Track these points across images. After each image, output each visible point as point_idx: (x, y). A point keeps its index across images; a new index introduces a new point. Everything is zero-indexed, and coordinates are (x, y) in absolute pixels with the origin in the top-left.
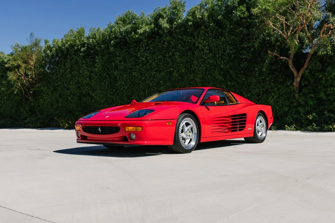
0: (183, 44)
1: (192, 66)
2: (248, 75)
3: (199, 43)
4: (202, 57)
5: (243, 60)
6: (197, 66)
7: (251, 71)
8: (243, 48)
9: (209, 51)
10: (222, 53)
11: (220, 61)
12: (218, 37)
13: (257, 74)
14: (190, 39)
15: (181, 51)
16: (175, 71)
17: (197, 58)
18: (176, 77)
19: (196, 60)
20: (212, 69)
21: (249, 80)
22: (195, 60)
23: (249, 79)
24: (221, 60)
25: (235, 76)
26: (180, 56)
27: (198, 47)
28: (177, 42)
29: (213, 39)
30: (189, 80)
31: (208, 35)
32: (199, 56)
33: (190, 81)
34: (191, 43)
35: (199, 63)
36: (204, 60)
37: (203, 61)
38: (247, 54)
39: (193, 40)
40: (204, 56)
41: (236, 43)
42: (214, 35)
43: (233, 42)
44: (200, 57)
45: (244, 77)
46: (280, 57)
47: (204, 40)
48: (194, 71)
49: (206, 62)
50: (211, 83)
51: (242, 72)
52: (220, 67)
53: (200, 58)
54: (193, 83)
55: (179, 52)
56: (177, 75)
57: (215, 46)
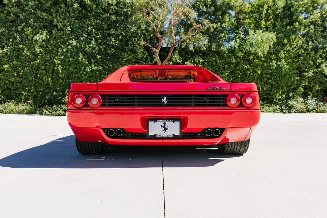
0: (36, 19)
1: (49, 46)
2: (115, 62)
3: (58, 22)
4: (61, 37)
5: (110, 46)
6: (55, 46)
7: (117, 58)
8: (109, 35)
9: (71, 33)
10: (86, 36)
11: (84, 44)
12: (81, 20)
13: (124, 62)
14: (45, 16)
15: (33, 27)
16: (26, 49)
17: (55, 38)
18: (27, 56)
19: (53, 39)
20: (74, 51)
21: (115, 66)
22: (52, 39)
23: (115, 65)
24: (85, 43)
25: (100, 61)
26: (33, 33)
27: (56, 26)
28: (28, 16)
29: (75, 20)
30: (44, 60)
31: (70, 15)
32: (57, 36)
33: (45, 62)
34: (46, 19)
35: (58, 43)
36: (64, 40)
37: (63, 42)
38: (115, 42)
39: (50, 17)
40: (64, 36)
41: (103, 28)
42: (76, 16)
43: (99, 27)
44: (59, 37)
45: (110, 63)
46: (152, 48)
47: (64, 19)
48: (51, 51)
49: (67, 43)
50: (72, 66)
51: (109, 58)
52: (84, 50)
53: (58, 38)
54: (49, 64)
55: (31, 28)
56: (28, 54)
57: (78, 27)
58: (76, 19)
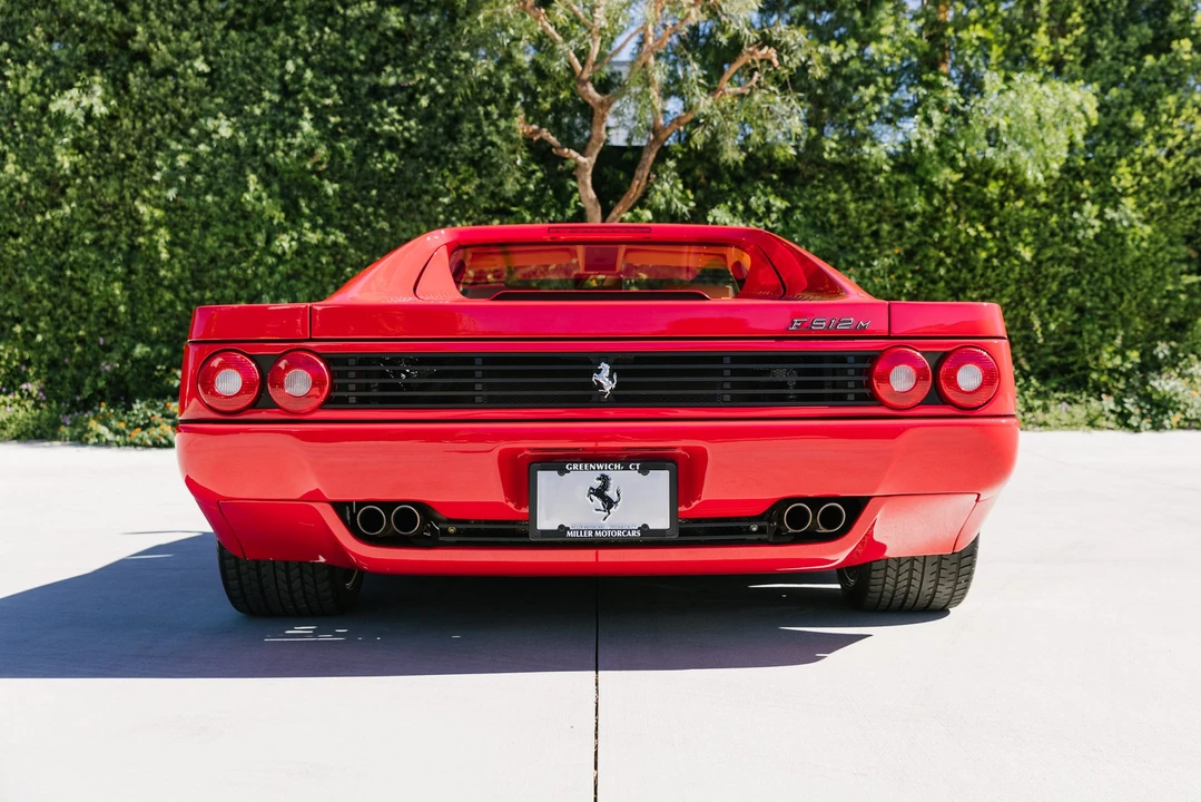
0: (56, 27)
1: (113, 144)
2: (400, 211)
3: (152, 38)
4: (165, 104)
5: (381, 142)
6: (139, 145)
7: (409, 195)
8: (377, 93)
9: (208, 83)
10: (276, 99)
11: (269, 135)
12: (252, 27)
13: (440, 209)
14: (98, 12)
15: (45, 59)
16: (11, 157)
17: (142, 107)
18: (18, 187)
19: (131, 113)
20: (222, 166)
21: (404, 230)
22: (127, 115)
23: (403, 224)
24: (273, 131)
25: (338, 209)
26: (44, 86)
27: (144, 56)
28: (21, 12)
29: (227, 28)
30: (90, 206)
31: (203, 9)
32: (150, 100)
33: (98, 213)
34: (101, 28)
35: (152, 131)
36: (179, 119)
37: (173, 127)
38: (400, 122)
39: (118, 18)
40: (181, 100)
41: (347, 64)
42: (231, 12)
43: (331, 60)
44: (156, 103)
45: (381, 215)
46: (563, 148)
47: (180, 26)
48: (122, 166)
49: (193, 131)
50: (216, 230)
51: (374, 192)
52: (268, 160)
53: (154, 108)
54: (113, 223)
55: (38, 64)
56: (25, 178)
57: (239, 62)
58: (231, 25)
